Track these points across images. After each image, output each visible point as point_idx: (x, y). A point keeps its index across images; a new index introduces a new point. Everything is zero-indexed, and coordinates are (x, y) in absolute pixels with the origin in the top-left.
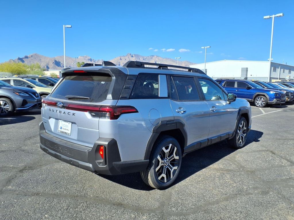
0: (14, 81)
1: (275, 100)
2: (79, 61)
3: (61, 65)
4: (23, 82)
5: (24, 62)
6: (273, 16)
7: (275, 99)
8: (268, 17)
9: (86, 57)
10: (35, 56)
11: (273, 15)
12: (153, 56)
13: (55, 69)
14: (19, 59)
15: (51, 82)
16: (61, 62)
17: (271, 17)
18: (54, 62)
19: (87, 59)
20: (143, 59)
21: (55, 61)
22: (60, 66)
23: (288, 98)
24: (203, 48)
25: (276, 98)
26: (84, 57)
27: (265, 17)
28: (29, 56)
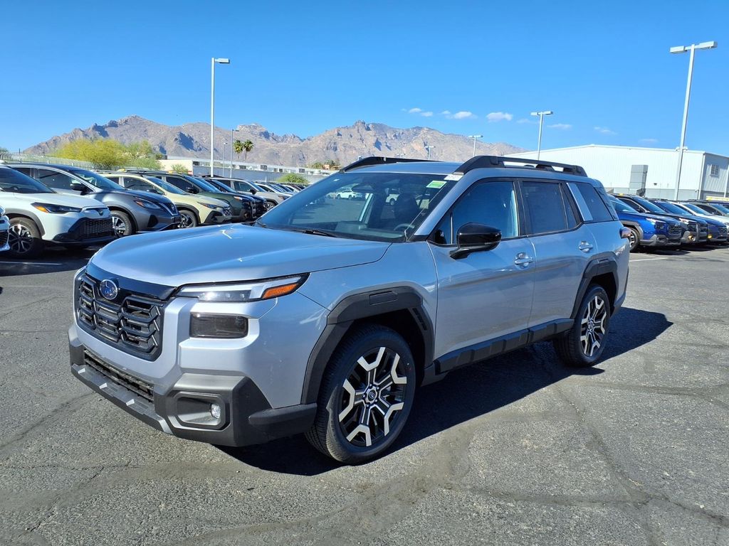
0: (126, 179)
1: (654, 239)
2: (238, 138)
3: (195, 146)
4: (144, 182)
5: (108, 135)
6: (692, 48)
7: (655, 235)
8: (681, 49)
9: (255, 128)
10: (135, 123)
11: (693, 46)
12: (420, 129)
13: (179, 156)
14: (96, 128)
15: (193, 184)
16: (196, 139)
17: (686, 49)
18: (177, 137)
19: (257, 131)
20: (395, 136)
21: (182, 135)
22: (192, 148)
23: (693, 236)
24: (536, 114)
25: (657, 233)
26: (250, 127)
27: (673, 50)
28: (119, 121)
